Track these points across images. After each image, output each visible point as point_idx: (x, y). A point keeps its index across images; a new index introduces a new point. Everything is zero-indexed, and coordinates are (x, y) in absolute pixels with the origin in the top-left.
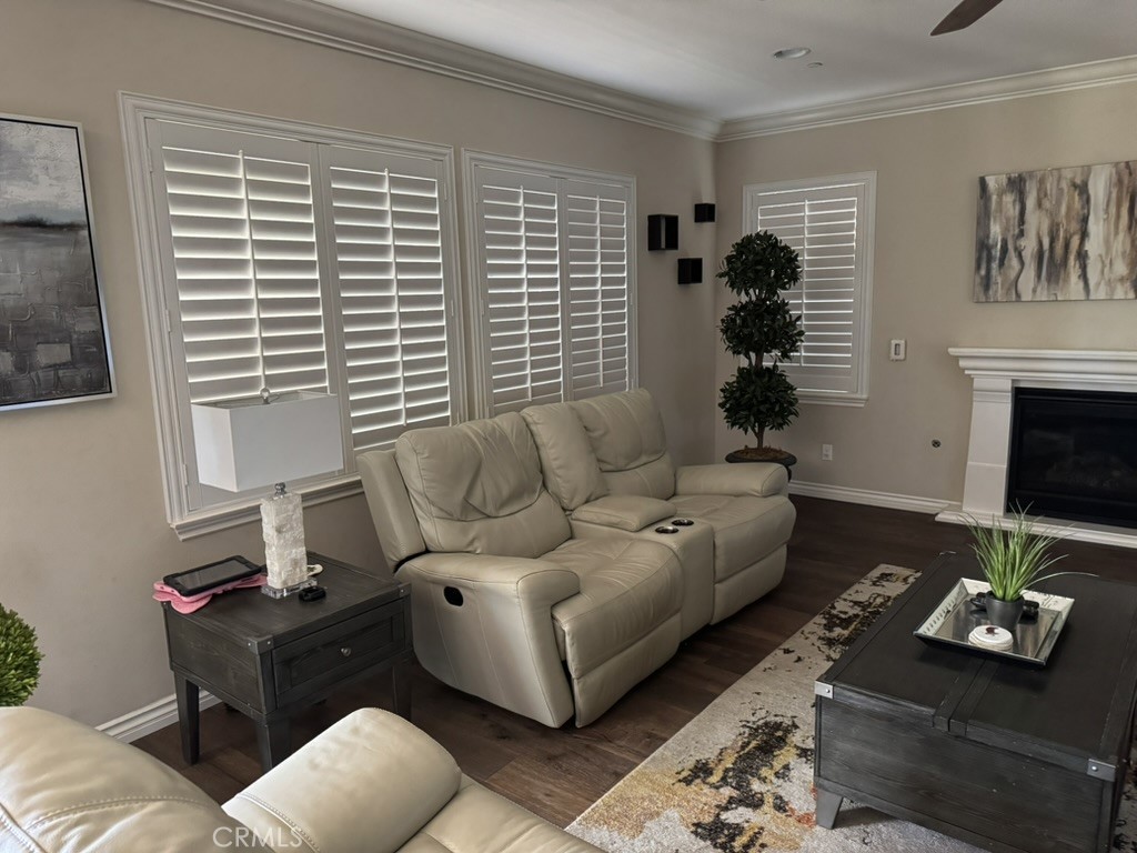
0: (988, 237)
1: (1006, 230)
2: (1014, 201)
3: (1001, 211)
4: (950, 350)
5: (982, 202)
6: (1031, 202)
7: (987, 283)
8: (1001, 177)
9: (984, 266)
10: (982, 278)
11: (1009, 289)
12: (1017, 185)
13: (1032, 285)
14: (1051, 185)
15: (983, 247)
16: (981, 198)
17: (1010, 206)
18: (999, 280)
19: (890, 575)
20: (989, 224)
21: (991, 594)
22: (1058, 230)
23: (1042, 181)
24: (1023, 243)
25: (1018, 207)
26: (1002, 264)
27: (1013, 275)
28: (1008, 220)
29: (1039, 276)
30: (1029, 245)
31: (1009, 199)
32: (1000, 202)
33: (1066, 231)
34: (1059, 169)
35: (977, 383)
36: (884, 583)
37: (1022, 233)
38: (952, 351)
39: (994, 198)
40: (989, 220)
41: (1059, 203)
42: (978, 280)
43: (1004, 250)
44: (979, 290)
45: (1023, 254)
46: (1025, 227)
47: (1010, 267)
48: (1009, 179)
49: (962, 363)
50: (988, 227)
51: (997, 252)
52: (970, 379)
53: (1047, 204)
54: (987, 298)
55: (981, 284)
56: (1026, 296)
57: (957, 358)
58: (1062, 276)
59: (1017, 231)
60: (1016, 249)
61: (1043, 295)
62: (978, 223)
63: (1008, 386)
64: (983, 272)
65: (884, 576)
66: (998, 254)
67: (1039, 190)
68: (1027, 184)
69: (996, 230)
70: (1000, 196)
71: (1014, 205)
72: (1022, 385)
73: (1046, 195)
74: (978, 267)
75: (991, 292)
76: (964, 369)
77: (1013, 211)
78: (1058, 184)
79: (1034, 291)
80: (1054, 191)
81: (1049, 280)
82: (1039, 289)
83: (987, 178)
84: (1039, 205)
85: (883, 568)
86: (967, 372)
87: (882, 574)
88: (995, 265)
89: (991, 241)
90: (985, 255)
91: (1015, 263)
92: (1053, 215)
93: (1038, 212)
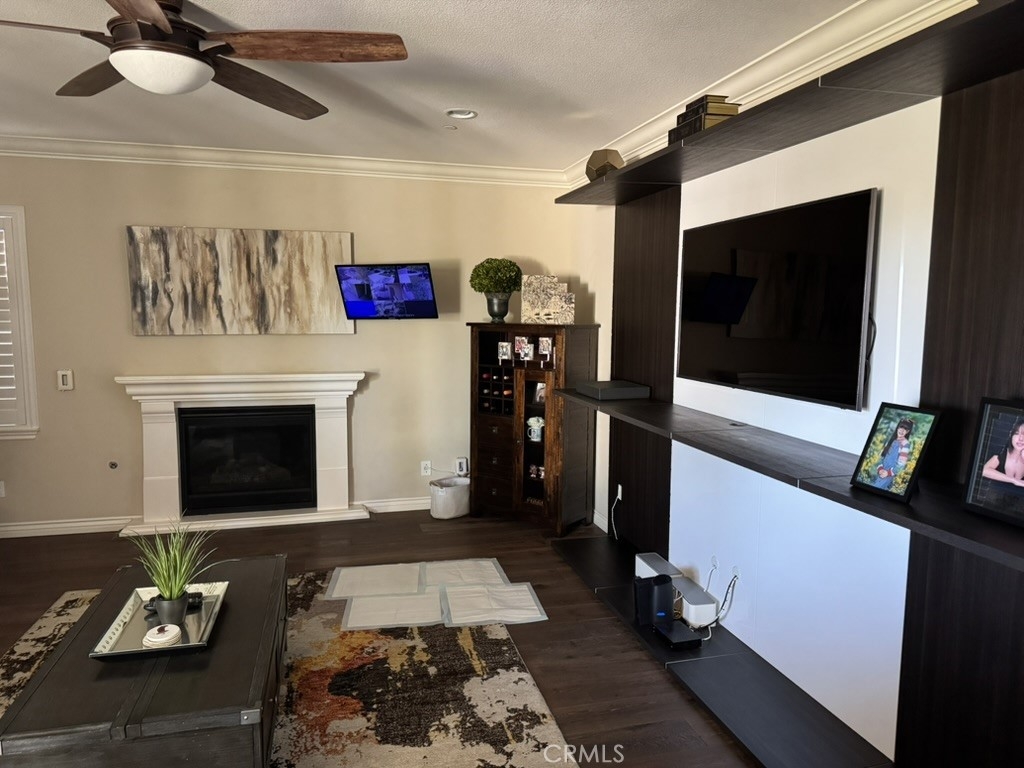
0: (140, 279)
1: (154, 274)
2: (159, 250)
3: (149, 259)
4: (116, 379)
5: (131, 248)
6: (173, 252)
7: (143, 319)
8: (145, 228)
9: (139, 304)
10: (139, 314)
11: (163, 325)
12: (160, 236)
13: (182, 323)
14: (188, 239)
15: (137, 288)
16: (130, 244)
17: (156, 254)
18: (154, 317)
19: (75, 601)
20: (140, 269)
21: (160, 597)
22: (197, 277)
23: (180, 237)
24: (170, 286)
25: (162, 257)
26: (154, 303)
27: (165, 313)
28: (155, 266)
29: (186, 315)
30: (175, 288)
31: (154, 247)
32: (147, 250)
33: (203, 279)
34: (192, 228)
35: (145, 407)
36: (69, 611)
37: (168, 278)
38: (118, 379)
39: (142, 246)
40: (139, 264)
41: (195, 255)
42: (135, 316)
43: (156, 291)
44: (138, 325)
45: (172, 295)
46: (170, 273)
47: (162, 305)
48: (153, 231)
49: (129, 390)
50: (138, 271)
51: (149, 292)
52: (138, 404)
53: (186, 255)
54: (145, 332)
55: (138, 319)
56: (178, 331)
57: (123, 386)
58: (204, 316)
59: (164, 276)
60: (165, 291)
61: (191, 329)
62: (130, 266)
63: (172, 408)
64: (139, 309)
65: (70, 604)
66: (151, 294)
67: (178, 244)
68: (168, 237)
69: (146, 274)
70: (147, 244)
71: (159, 253)
72: (183, 406)
73: (184, 248)
74: (135, 305)
75: (148, 327)
76: (131, 396)
77: (160, 259)
78: (193, 241)
79: (184, 326)
80: (190, 246)
81: (195, 318)
82: (187, 325)
83: (133, 228)
84: (180, 256)
85: (68, 596)
86: (134, 398)
87: (67, 603)
88: (149, 303)
89: (143, 282)
90: (139, 294)
91: (165, 302)
92: (192, 265)
93: (179, 261)
